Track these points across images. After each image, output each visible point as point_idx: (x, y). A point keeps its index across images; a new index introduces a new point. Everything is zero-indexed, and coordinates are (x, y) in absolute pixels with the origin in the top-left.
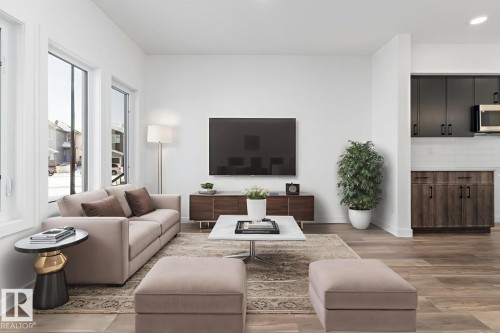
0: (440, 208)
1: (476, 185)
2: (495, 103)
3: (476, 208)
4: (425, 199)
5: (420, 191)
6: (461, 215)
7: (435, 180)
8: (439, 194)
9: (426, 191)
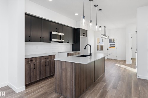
0: (38, 72)
1: (50, 60)
2: (56, 32)
3: (50, 69)
4: (32, 70)
5: (30, 66)
6: (46, 73)
7: (36, 60)
8: (38, 66)
9: (32, 66)
